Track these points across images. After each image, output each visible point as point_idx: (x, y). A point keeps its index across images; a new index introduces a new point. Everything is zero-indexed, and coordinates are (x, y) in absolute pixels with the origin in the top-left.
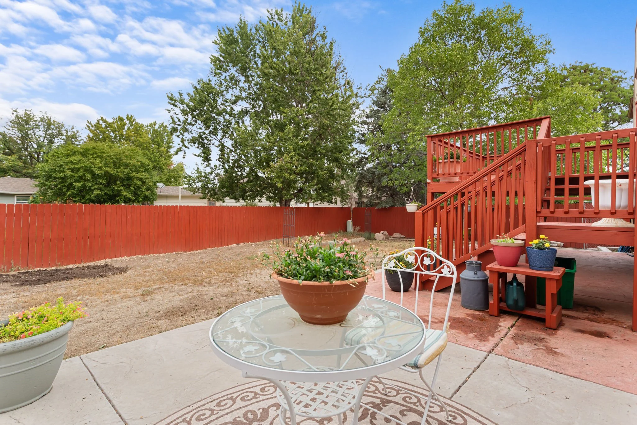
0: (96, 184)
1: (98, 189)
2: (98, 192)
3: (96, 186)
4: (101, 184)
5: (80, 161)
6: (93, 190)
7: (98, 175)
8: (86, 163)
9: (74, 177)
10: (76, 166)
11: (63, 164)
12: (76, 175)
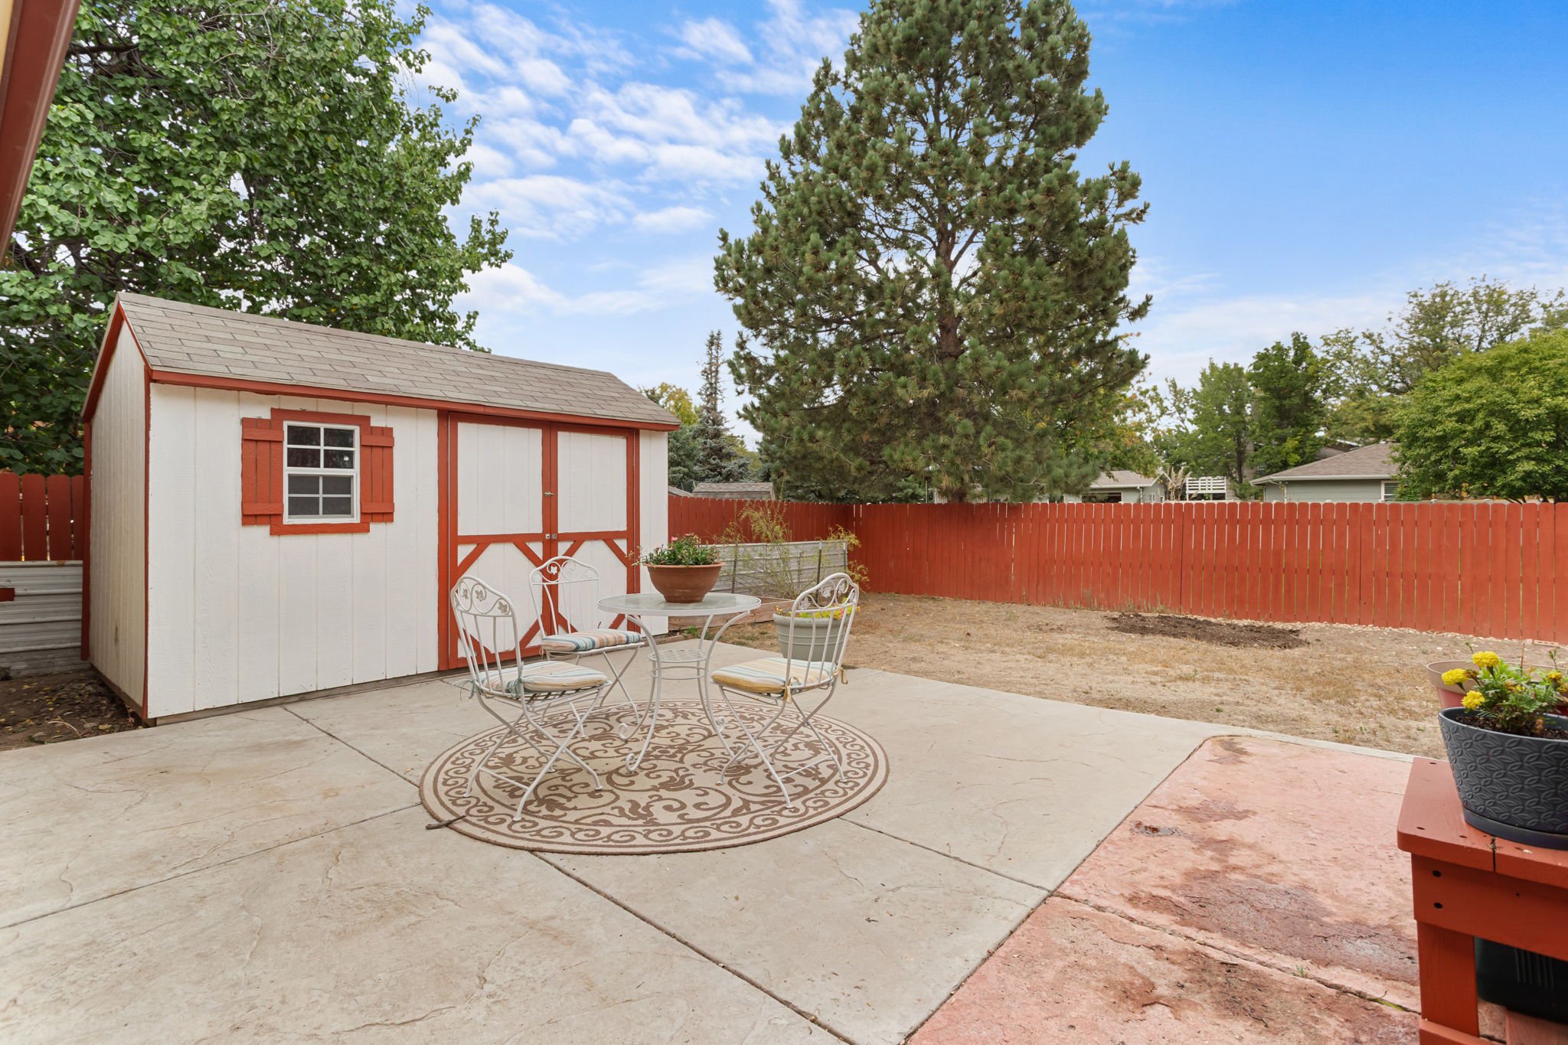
0: (1523, 445)
1: (1528, 458)
2: (1529, 466)
3: (1525, 451)
4: (1539, 444)
5: (1478, 392)
6: (1513, 463)
7: (1527, 420)
8: (1497, 393)
9: (1465, 432)
10: (1467, 406)
11: (1441, 404)
12: (1470, 428)
